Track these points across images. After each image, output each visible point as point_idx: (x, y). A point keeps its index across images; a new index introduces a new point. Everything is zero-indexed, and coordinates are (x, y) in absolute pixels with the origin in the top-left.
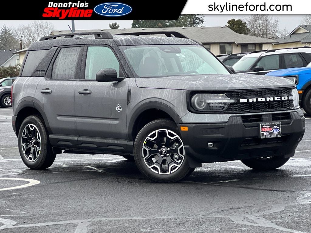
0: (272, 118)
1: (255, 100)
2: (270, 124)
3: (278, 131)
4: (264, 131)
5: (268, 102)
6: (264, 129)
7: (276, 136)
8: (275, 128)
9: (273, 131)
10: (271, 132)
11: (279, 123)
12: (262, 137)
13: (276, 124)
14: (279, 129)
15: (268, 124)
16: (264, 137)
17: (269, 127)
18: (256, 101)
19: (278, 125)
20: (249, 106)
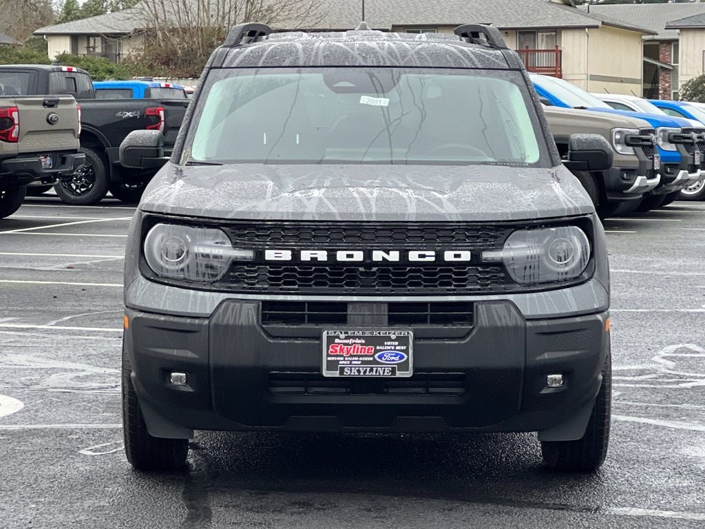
0: (387, 317)
1: (322, 256)
3: (402, 357)
4: (342, 356)
5: (376, 264)
6: (338, 349)
7: (387, 374)
8: (389, 348)
9: (380, 357)
10: (371, 359)
11: (404, 333)
12: (326, 373)
13: (393, 337)
14: (406, 351)
16: (336, 374)
17: (362, 344)
18: (325, 259)
19: (402, 340)
20: (300, 273)
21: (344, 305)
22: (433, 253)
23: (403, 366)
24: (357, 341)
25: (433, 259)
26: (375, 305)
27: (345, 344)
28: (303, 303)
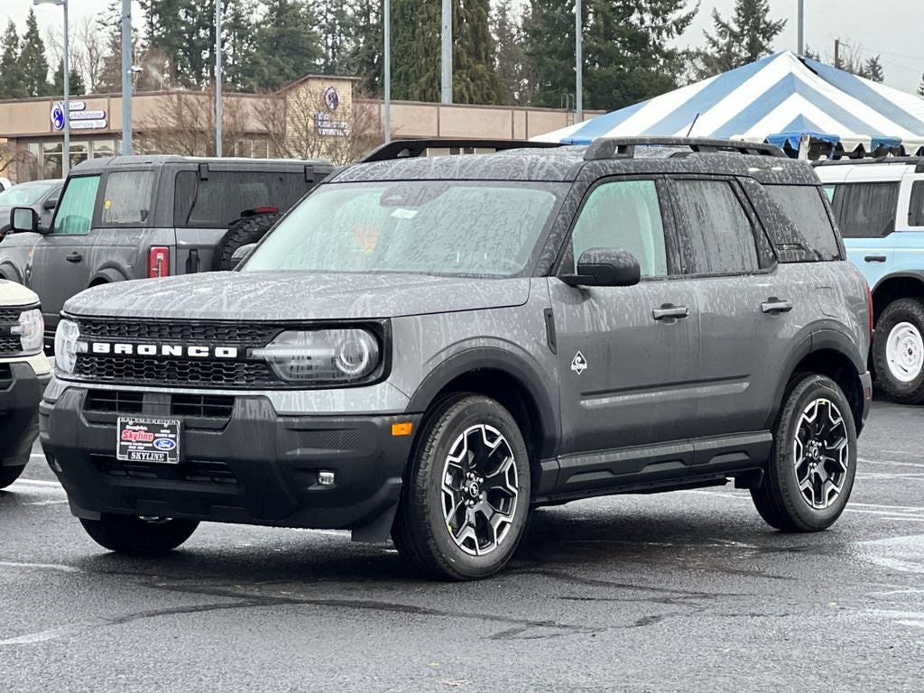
2: (148, 422)
4: (130, 441)
6: (128, 434)
7: (161, 461)
8: (162, 435)
10: (151, 445)
11: (174, 422)
12: (119, 457)
13: (166, 425)
14: (175, 439)
15: (142, 421)
16: (126, 458)
17: (145, 431)
19: (172, 429)
21: (141, 394)
22: (207, 349)
23: (172, 453)
24: (142, 428)
25: (206, 355)
26: (162, 396)
27: (134, 431)
28: (114, 392)
